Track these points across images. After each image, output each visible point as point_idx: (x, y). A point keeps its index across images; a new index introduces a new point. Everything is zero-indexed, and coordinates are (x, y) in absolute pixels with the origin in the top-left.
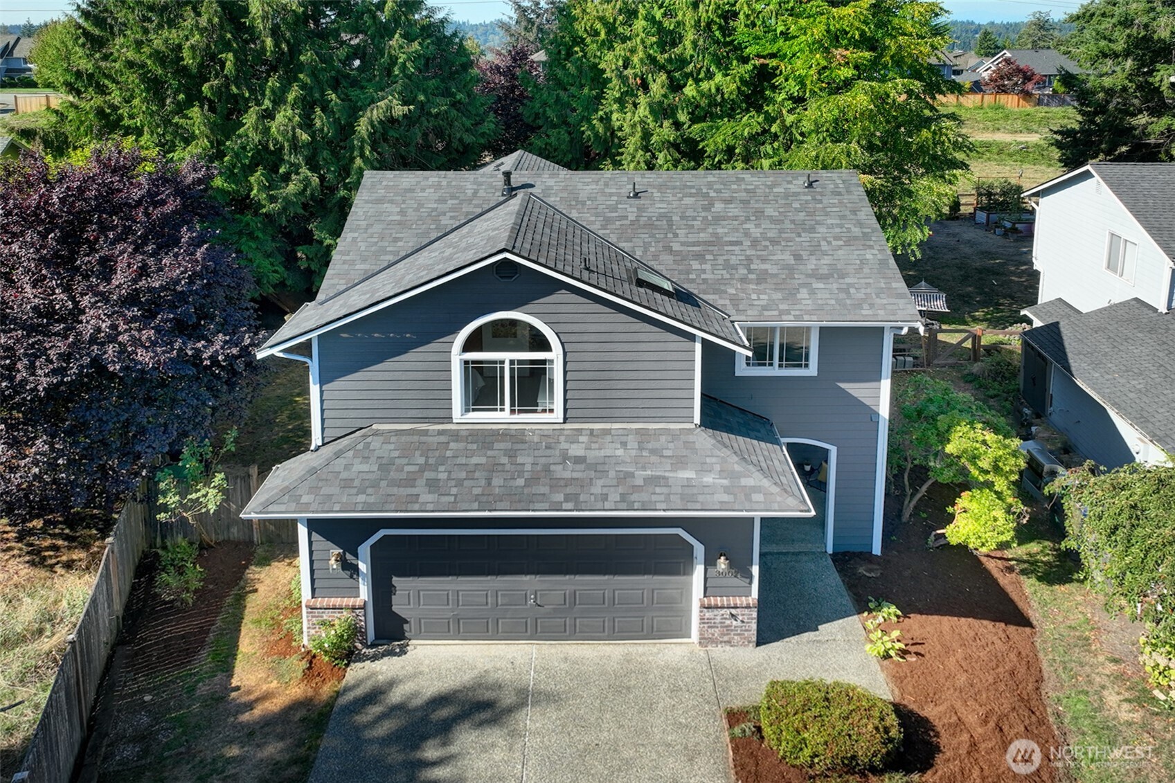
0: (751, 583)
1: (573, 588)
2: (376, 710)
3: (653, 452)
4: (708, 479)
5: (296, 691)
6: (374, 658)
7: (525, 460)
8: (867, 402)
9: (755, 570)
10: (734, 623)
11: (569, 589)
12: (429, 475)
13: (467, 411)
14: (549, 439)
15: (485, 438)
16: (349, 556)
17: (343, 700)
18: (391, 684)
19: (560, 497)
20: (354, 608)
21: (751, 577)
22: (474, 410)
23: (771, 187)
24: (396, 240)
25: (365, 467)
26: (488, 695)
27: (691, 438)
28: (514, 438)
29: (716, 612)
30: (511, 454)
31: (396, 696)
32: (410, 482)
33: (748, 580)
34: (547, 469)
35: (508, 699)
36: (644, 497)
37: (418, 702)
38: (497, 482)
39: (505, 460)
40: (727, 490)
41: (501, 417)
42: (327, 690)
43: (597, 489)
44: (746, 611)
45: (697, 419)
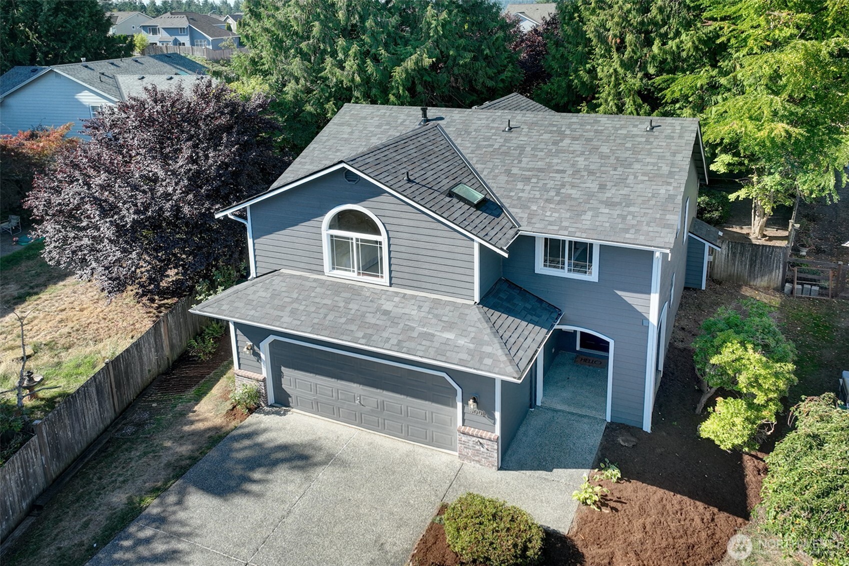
0: (494, 424)
1: (383, 398)
2: (247, 442)
3: (436, 316)
4: (461, 342)
5: (218, 421)
6: (268, 413)
7: (353, 306)
8: (639, 309)
9: (498, 415)
10: (482, 449)
11: (380, 399)
12: (295, 305)
13: (333, 268)
14: (377, 295)
15: (337, 288)
16: (255, 348)
17: (235, 433)
18: (265, 430)
19: (360, 334)
20: (258, 381)
21: (494, 419)
22: (337, 269)
23: (617, 129)
24: (338, 150)
25: (264, 294)
26: (310, 452)
27: (467, 311)
28: (354, 291)
29: (469, 438)
30: (348, 301)
31: (261, 439)
32: (282, 308)
33: (493, 421)
34: (363, 316)
35: (319, 457)
36: (412, 345)
37: (272, 445)
38: (330, 317)
39: (342, 304)
40: (470, 352)
41: (351, 276)
42: (233, 424)
43: (385, 335)
44: (490, 443)
45: (477, 299)
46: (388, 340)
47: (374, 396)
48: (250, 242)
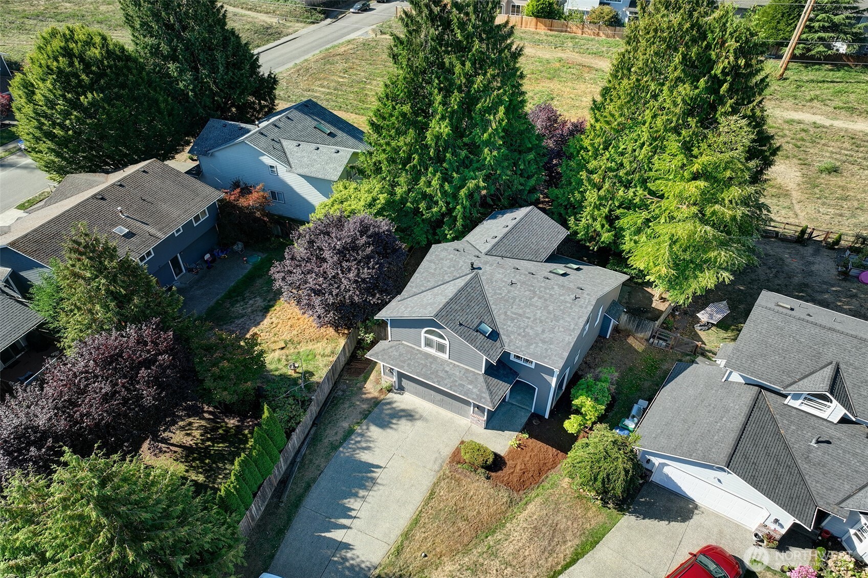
0: (484, 416)
2: (389, 406)
3: (466, 377)
4: (474, 390)
5: (376, 394)
6: (396, 393)
7: (433, 366)
8: (548, 380)
9: (486, 414)
10: (479, 422)
11: (442, 398)
12: (409, 362)
13: (425, 347)
14: (443, 362)
15: (427, 356)
16: (392, 370)
17: (383, 401)
18: (395, 402)
19: (436, 380)
20: (392, 381)
21: (484, 414)
22: (427, 347)
25: (396, 354)
26: (413, 414)
27: (478, 377)
28: (435, 358)
29: (475, 418)
30: (431, 363)
31: (394, 405)
32: (404, 362)
34: (437, 371)
35: (417, 417)
36: (456, 388)
37: (399, 409)
38: (424, 370)
39: (429, 364)
40: (477, 395)
41: (432, 351)
42: (382, 397)
43: (446, 382)
44: (482, 421)
45: (483, 372)
46: (446, 385)
47: (439, 397)
48: (389, 328)
